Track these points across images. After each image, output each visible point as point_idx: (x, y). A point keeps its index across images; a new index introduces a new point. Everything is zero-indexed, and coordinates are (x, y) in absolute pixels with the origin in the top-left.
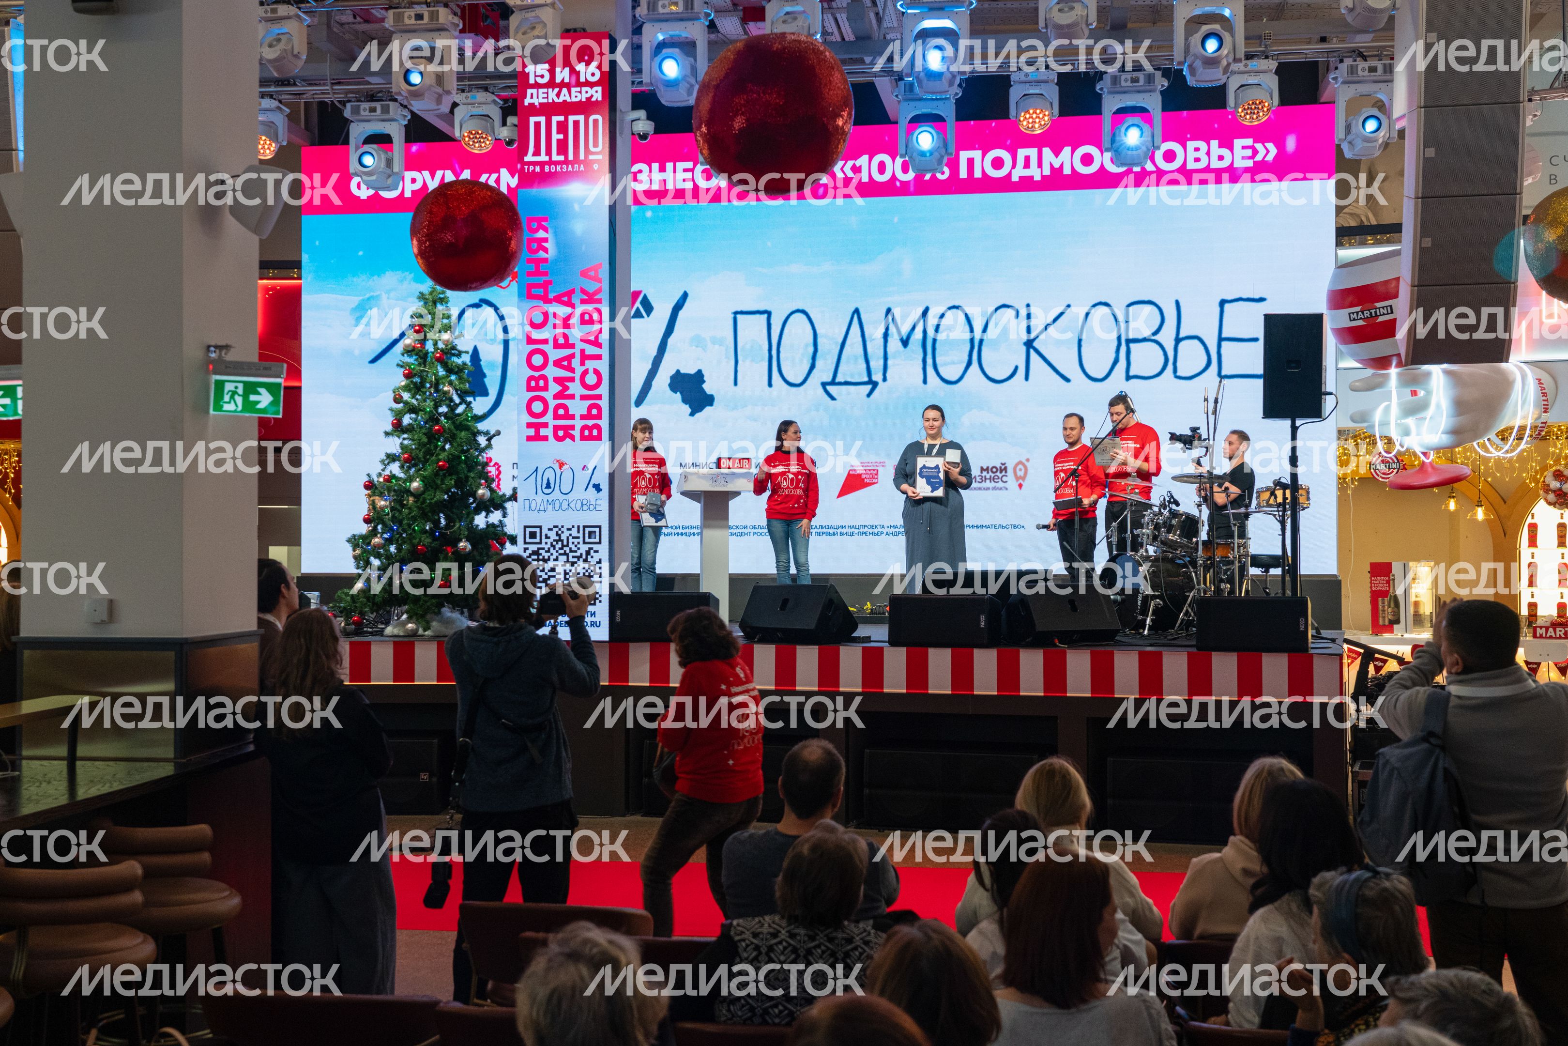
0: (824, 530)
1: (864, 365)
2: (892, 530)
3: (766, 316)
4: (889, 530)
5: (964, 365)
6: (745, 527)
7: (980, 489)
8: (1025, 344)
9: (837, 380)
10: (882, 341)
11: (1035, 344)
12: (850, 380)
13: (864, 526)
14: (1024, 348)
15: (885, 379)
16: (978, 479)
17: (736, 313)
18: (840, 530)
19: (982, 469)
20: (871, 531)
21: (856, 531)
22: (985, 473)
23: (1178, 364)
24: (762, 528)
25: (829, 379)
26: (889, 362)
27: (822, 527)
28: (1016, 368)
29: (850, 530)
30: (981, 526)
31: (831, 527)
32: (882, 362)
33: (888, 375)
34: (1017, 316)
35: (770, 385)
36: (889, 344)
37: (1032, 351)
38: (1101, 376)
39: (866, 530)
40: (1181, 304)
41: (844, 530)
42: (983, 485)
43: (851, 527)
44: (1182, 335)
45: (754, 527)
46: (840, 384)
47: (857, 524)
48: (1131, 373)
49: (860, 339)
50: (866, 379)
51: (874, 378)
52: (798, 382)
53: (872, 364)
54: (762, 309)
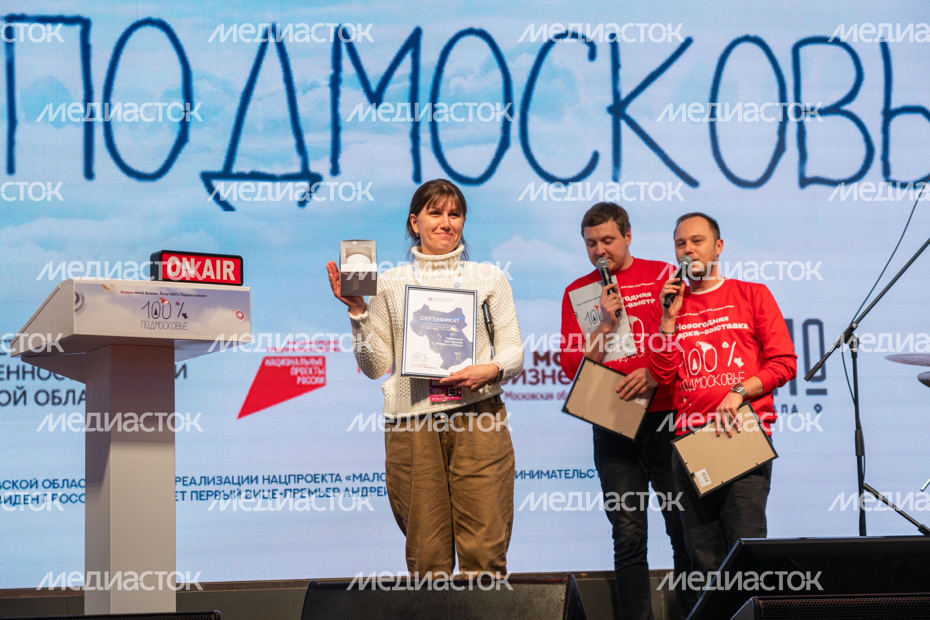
0: (212, 487)
1: (292, 141)
2: (358, 484)
3: (77, 28)
4: (350, 484)
5: (494, 147)
6: (33, 484)
7: (533, 397)
8: (611, 110)
9: (236, 169)
10: (326, 93)
11: (631, 110)
12: (262, 169)
13: (298, 478)
14: (609, 119)
15: (335, 171)
16: (529, 376)
17: (11, 18)
18: (245, 486)
19: (537, 357)
20: (313, 486)
21: (282, 488)
22: (542, 365)
23: (892, 159)
24: (73, 484)
25: (218, 166)
26: (344, 137)
27: (206, 480)
28: (595, 157)
29: (267, 486)
30: (540, 474)
31: (228, 481)
32: (327, 137)
33: (342, 161)
34: (592, 56)
35: (89, 174)
36: (342, 99)
37: (623, 124)
38: (753, 176)
39: (302, 484)
40: (891, 48)
41: (253, 486)
42: (540, 389)
43: (271, 480)
44: (895, 104)
45: (53, 484)
46: (241, 177)
47: (283, 472)
48: (809, 173)
49: (282, 86)
50: (297, 169)
51: (314, 167)
52: (151, 168)
53: (308, 139)
54: (69, 12)
